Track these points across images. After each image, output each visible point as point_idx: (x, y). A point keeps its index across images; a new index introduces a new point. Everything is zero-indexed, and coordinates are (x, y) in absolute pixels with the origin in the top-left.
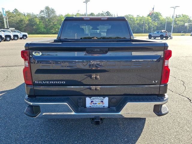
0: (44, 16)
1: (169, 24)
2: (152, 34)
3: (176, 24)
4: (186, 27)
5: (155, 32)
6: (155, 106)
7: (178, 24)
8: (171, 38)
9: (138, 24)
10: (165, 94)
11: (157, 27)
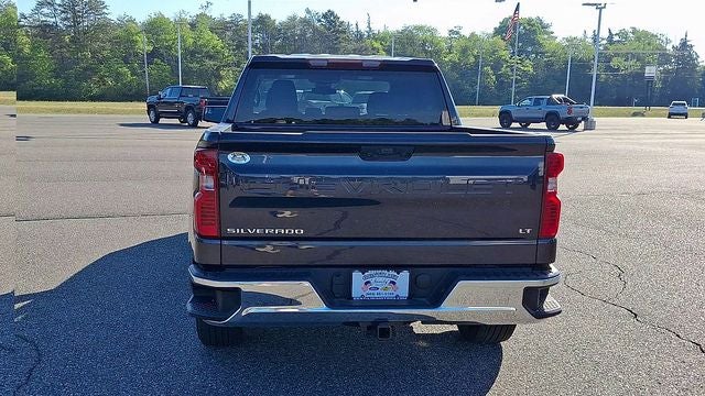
0: (53, 20)
1: (581, 67)
2: (512, 108)
3: (609, 68)
4: (651, 81)
5: (527, 102)
6: (527, 290)
7: (618, 70)
8: (590, 127)
9: (455, 66)
10: (551, 265)
11: (533, 79)
